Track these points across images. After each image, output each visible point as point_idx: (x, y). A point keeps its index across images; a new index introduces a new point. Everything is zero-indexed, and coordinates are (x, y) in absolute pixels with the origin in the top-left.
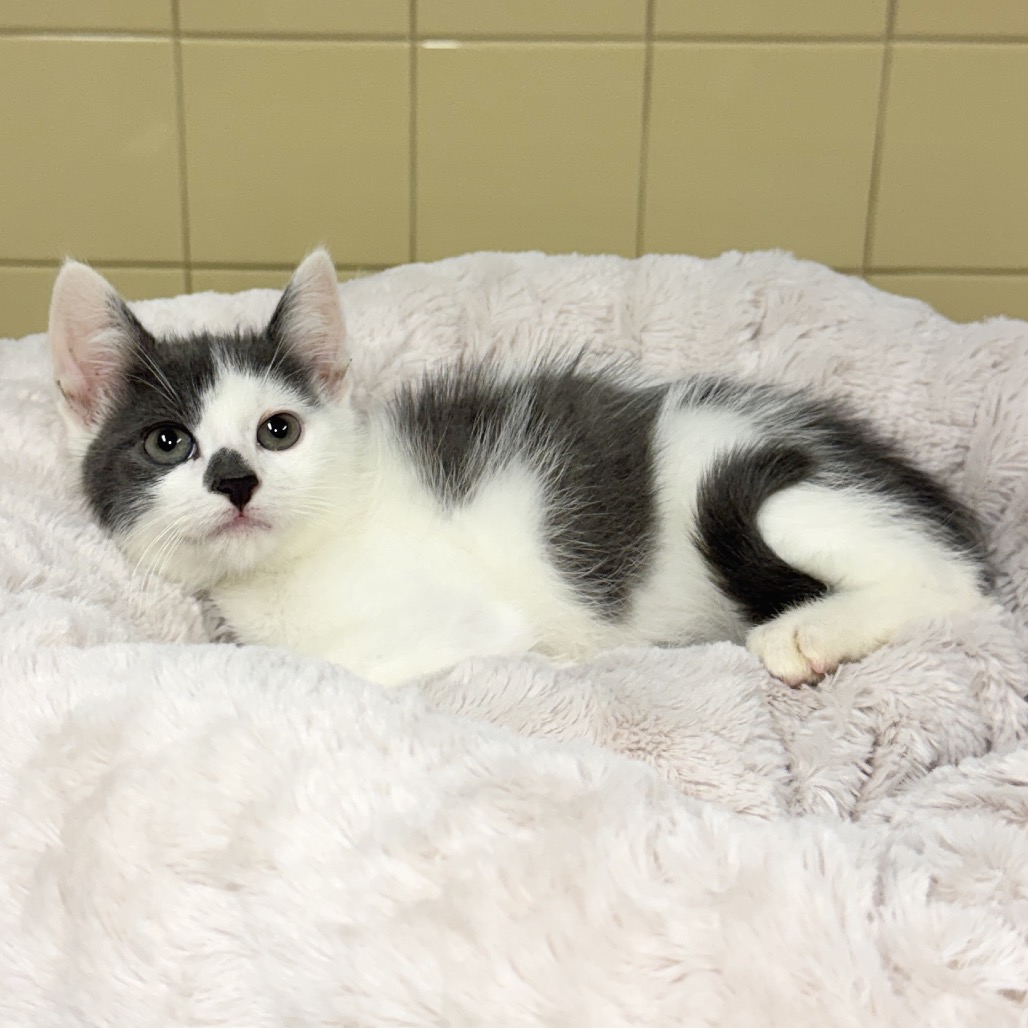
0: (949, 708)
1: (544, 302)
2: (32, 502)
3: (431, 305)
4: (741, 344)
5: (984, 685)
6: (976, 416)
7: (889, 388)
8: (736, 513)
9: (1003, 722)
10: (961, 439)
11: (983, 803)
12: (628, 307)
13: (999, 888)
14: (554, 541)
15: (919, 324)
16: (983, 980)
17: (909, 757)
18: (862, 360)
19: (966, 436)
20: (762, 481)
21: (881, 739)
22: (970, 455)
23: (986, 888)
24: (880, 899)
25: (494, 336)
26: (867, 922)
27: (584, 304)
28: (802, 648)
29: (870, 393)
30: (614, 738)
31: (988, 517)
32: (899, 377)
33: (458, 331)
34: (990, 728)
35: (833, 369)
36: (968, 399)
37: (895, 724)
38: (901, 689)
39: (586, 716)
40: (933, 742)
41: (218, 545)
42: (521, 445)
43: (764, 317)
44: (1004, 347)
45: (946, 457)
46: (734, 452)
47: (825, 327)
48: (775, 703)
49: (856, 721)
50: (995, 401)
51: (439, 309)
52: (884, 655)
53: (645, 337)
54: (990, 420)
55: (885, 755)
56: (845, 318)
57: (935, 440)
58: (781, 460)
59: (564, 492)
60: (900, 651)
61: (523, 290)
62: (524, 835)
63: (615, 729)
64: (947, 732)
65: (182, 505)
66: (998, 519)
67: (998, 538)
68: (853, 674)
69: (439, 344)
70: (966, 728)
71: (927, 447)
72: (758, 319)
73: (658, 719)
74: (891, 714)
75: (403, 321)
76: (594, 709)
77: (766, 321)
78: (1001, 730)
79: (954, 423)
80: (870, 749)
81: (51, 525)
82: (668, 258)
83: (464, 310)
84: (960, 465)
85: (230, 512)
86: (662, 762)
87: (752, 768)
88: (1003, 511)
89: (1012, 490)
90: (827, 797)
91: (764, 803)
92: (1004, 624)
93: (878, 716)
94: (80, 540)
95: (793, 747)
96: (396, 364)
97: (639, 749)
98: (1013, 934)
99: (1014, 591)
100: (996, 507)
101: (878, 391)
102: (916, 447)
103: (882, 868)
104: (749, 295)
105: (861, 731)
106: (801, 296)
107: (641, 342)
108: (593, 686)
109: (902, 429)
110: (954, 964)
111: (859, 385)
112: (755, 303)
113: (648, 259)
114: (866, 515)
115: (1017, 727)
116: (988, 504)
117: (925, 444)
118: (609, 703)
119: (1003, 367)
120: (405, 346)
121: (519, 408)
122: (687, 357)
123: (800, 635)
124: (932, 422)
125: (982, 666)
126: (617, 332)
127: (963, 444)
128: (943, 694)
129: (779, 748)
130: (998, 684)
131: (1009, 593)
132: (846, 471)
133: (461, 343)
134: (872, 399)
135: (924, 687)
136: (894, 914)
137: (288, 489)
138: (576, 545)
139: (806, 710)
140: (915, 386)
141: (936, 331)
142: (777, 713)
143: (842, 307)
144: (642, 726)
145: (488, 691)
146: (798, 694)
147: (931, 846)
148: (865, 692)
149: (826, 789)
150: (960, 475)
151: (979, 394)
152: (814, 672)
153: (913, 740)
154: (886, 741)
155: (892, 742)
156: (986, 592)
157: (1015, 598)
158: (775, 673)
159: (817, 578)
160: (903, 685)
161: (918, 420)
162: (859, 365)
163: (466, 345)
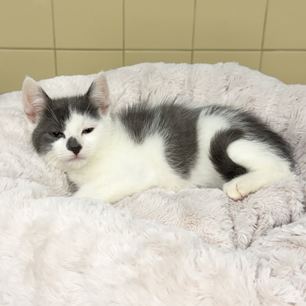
0: (279, 208)
1: (164, 79)
2: (18, 147)
3: (131, 81)
4: (223, 92)
5: (290, 200)
6: (291, 115)
7: (266, 106)
8: (221, 149)
9: (295, 210)
10: (286, 122)
11: (287, 241)
12: (189, 81)
13: (290, 272)
14: (168, 157)
15: (275, 86)
16: (284, 299)
17: (268, 223)
18: (258, 98)
19: (288, 121)
20: (229, 139)
21: (260, 217)
22: (288, 127)
23: (286, 272)
24: (257, 276)
25: (150, 90)
26: (253, 283)
27: (176, 80)
28: (238, 190)
29: (260, 108)
30: (185, 220)
31: (293, 145)
32: (268, 103)
33: (139, 89)
34: (291, 211)
35: (249, 101)
36: (289, 110)
37: (264, 213)
38: (266, 203)
39: (177, 213)
40: (275, 218)
41: (70, 163)
42: (158, 128)
43: (229, 84)
44: (299, 94)
45: (282, 127)
46: (221, 130)
47: (247, 87)
48: (230, 207)
49: (253, 212)
50: (296, 111)
51: (133, 82)
52: (261, 192)
53: (194, 90)
54: (295, 117)
55: (261, 222)
56: (253, 85)
57: (278, 122)
58: (234, 133)
59: (170, 142)
60: (266, 191)
61: (158, 76)
62: (160, 258)
63: (185, 218)
64: (279, 215)
65: (60, 152)
66: (296, 146)
67: (296, 151)
68: (253, 197)
69: (134, 92)
70: (284, 213)
71: (276, 124)
72: (228, 85)
73: (197, 214)
74: (263, 210)
75: (123, 86)
76: (179, 211)
77: (230, 85)
78: (295, 212)
79: (284, 117)
80: (256, 221)
81: (23, 154)
82: (201, 64)
83: (141, 82)
84: (286, 129)
85: (74, 156)
86: (198, 227)
87: (223, 229)
88: (298, 143)
89: (300, 137)
90: (245, 236)
91: (227, 240)
92: (297, 180)
93: (259, 210)
94: (32, 158)
95: (235, 221)
96: (121, 99)
97: (192, 223)
98: (293, 286)
99: (300, 168)
100: (296, 142)
101: (262, 107)
102: (273, 124)
103: (258, 267)
104: (225, 77)
105: (255, 216)
106: (240, 78)
107: (193, 92)
108: (179, 204)
109: (269, 118)
110: (276, 295)
111: (257, 106)
112: (227, 80)
113: (195, 65)
114: (258, 149)
115: (299, 211)
116: (294, 141)
117: (276, 123)
118: (183, 210)
119: (299, 100)
120: (124, 93)
121: (157, 117)
122: (207, 96)
123: (238, 186)
124: (278, 117)
125: (290, 194)
126: (186, 88)
127: (287, 123)
128: (278, 204)
129: (231, 222)
130: (294, 199)
131: (299, 169)
132: (253, 135)
133: (140, 92)
134: (261, 110)
135: (272, 202)
136: (261, 281)
137: (90, 148)
138: (174, 158)
139: (239, 208)
140: (273, 106)
141: (280, 88)
142: (231, 210)
143: (252, 81)
144: (192, 216)
145: (149, 204)
146: (237, 203)
147: (272, 259)
148: (256, 203)
149: (244, 234)
150: (286, 132)
151: (292, 109)
152: (242, 197)
153: (269, 218)
154: (261, 218)
155: (263, 218)
156: (292, 171)
157: (300, 170)
158: (231, 197)
159: (244, 167)
160: (267, 201)
161: (274, 116)
162: (257, 99)
163: (141, 93)
